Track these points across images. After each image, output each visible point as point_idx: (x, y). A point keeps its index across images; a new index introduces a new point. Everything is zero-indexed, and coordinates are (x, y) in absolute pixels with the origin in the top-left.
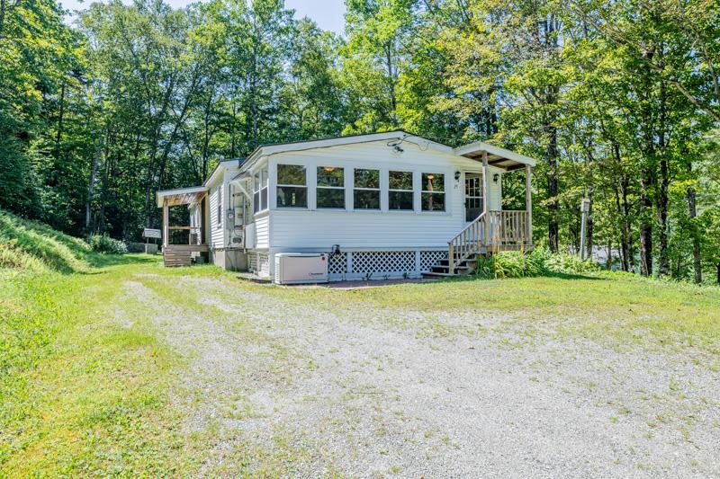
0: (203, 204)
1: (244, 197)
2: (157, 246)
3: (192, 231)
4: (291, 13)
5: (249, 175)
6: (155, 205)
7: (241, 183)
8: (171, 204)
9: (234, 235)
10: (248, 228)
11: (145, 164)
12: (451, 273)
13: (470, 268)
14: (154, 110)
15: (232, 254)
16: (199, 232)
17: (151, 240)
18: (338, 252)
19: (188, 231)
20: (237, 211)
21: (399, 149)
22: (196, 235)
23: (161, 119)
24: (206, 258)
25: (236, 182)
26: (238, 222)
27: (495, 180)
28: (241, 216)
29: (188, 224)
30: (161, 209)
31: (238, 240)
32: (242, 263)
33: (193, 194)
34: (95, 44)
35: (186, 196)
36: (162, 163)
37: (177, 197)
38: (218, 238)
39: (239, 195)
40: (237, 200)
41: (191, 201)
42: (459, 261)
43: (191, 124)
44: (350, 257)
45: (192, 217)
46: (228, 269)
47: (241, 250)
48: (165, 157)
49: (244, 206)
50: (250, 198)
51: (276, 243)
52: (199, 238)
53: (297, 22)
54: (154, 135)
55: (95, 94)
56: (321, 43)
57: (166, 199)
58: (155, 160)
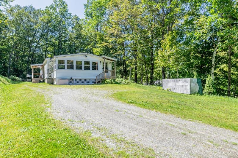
0: (43, 68)
1: (52, 67)
2: (30, 79)
3: (41, 75)
4: (70, 14)
5: (53, 61)
6: (30, 68)
7: (51, 63)
8: (34, 68)
9: (49, 75)
10: (52, 73)
11: (27, 55)
12: (96, 83)
13: (101, 82)
14: (30, 39)
15: (49, 80)
16: (42, 75)
17: (29, 78)
18: (72, 79)
19: (40, 75)
20: (50, 70)
21: (86, 57)
22: (41, 76)
23: (32, 42)
24: (44, 81)
25: (49, 63)
26: (50, 72)
27: (110, 63)
28: (51, 71)
29: (40, 73)
30: (32, 69)
31: (50, 76)
32: (51, 82)
33: (40, 65)
34: (11, 18)
35: (39, 66)
36: (33, 55)
37: (36, 66)
38: (46, 76)
39: (50, 66)
40: (50, 67)
41: (40, 67)
42: (98, 81)
43: (42, 43)
44: (75, 80)
45: (41, 71)
46: (48, 83)
47: (51, 79)
48: (33, 53)
49: (52, 68)
50: (53, 67)
51: (57, 77)
52: (42, 77)
53: (72, 16)
54: (30, 47)
55: (11, 33)
56: (80, 22)
57: (33, 67)
58: (30, 54)
